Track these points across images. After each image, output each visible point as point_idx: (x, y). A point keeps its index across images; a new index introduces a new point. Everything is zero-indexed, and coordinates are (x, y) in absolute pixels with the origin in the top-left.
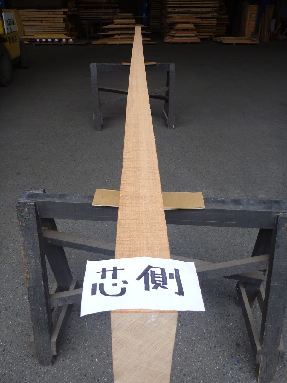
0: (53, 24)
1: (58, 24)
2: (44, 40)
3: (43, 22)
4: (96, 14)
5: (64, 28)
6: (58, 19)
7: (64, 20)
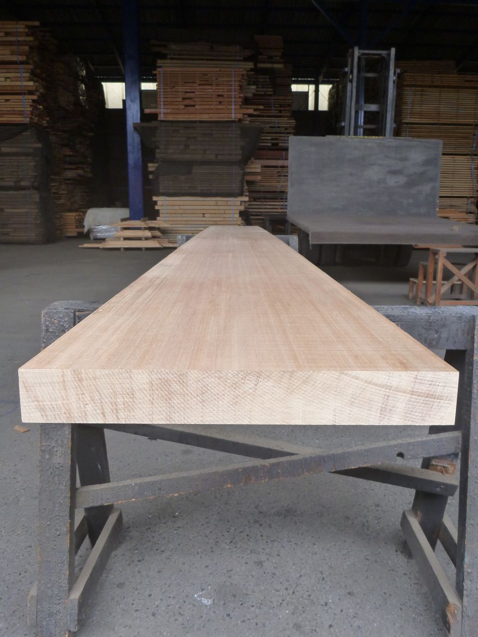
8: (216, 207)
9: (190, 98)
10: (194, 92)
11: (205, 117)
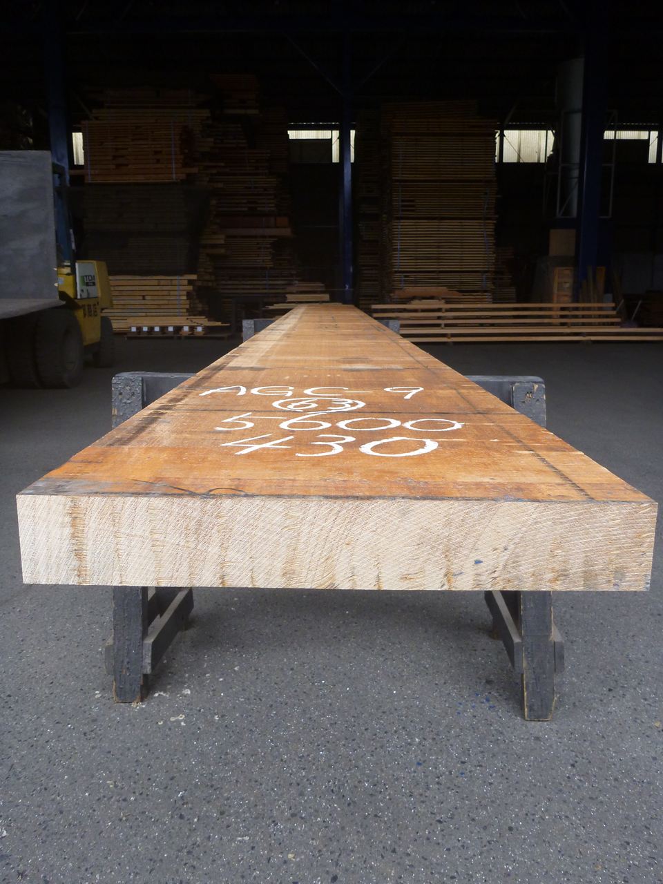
0: (166, 302)
1: (177, 302)
2: (145, 329)
3: (147, 298)
4: (252, 287)
5: (187, 309)
6: (176, 293)
7: (189, 294)
8: (158, 288)
9: (122, 156)
10: (127, 149)
11: (141, 179)
